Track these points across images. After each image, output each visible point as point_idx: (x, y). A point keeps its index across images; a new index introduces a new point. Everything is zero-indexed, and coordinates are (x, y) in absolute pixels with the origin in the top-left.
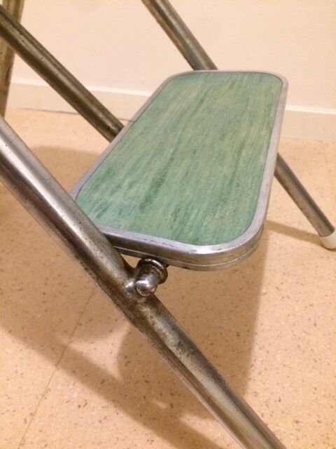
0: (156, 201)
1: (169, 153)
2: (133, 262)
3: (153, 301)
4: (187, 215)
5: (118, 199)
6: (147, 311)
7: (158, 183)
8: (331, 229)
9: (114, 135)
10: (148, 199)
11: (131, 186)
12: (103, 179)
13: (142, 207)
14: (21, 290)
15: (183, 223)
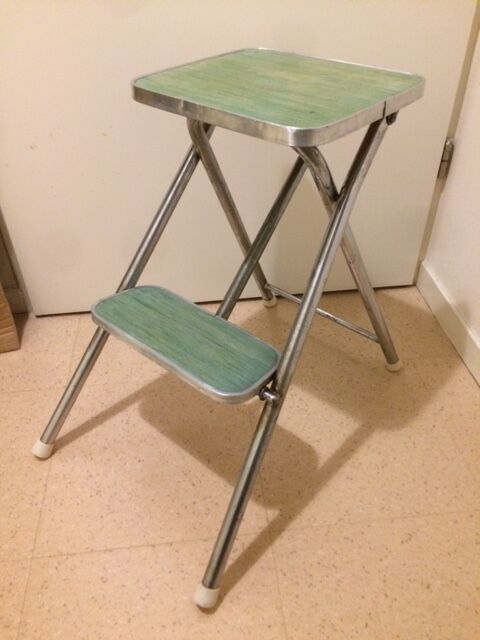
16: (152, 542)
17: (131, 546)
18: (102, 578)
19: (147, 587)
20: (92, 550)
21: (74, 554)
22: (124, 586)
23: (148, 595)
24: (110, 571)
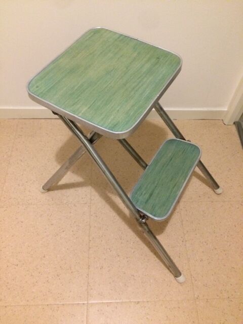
0: (149, 201)
1: (155, 184)
3: (146, 224)
4: (155, 207)
6: (144, 226)
7: (151, 195)
8: (218, 187)
11: (144, 195)
12: (139, 190)
15: (153, 210)
17: (88, 257)
22: (105, 259)
24: (98, 266)
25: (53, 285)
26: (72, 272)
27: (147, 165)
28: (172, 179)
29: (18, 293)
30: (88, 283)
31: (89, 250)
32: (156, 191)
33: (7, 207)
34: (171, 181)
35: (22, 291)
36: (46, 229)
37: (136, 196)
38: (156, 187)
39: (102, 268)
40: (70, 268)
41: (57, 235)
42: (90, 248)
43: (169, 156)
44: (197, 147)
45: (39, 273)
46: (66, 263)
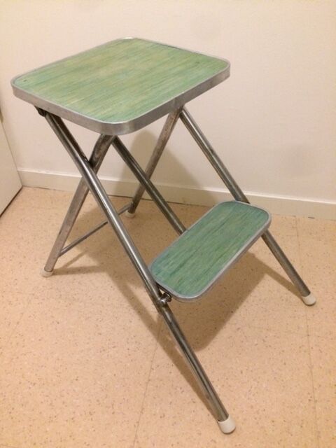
0: (177, 273)
1: (192, 253)
2: (163, 292)
3: (166, 306)
4: (183, 282)
5: (165, 269)
6: (164, 309)
7: (181, 266)
8: (309, 293)
9: (181, 233)
10: (174, 272)
11: (171, 265)
12: (164, 259)
13: (171, 275)
14: (114, 347)
15: (180, 285)
16: (146, 380)
17: (145, 394)
18: (161, 417)
19: (176, 389)
20: (138, 422)
21: (136, 436)
22: (171, 403)
23: (181, 388)
24: (157, 411)
25: (80, 427)
26: (113, 413)
27: (185, 229)
28: (218, 248)
29: (24, 428)
30: (136, 437)
31: (147, 383)
32: (191, 262)
33: (43, 299)
34: (216, 250)
35: (31, 426)
36: (89, 339)
37: (159, 265)
38: (192, 256)
39: (164, 416)
40: (113, 405)
41: (104, 350)
42: (149, 380)
43: (220, 220)
44: (266, 212)
45: (64, 403)
46: (107, 396)
